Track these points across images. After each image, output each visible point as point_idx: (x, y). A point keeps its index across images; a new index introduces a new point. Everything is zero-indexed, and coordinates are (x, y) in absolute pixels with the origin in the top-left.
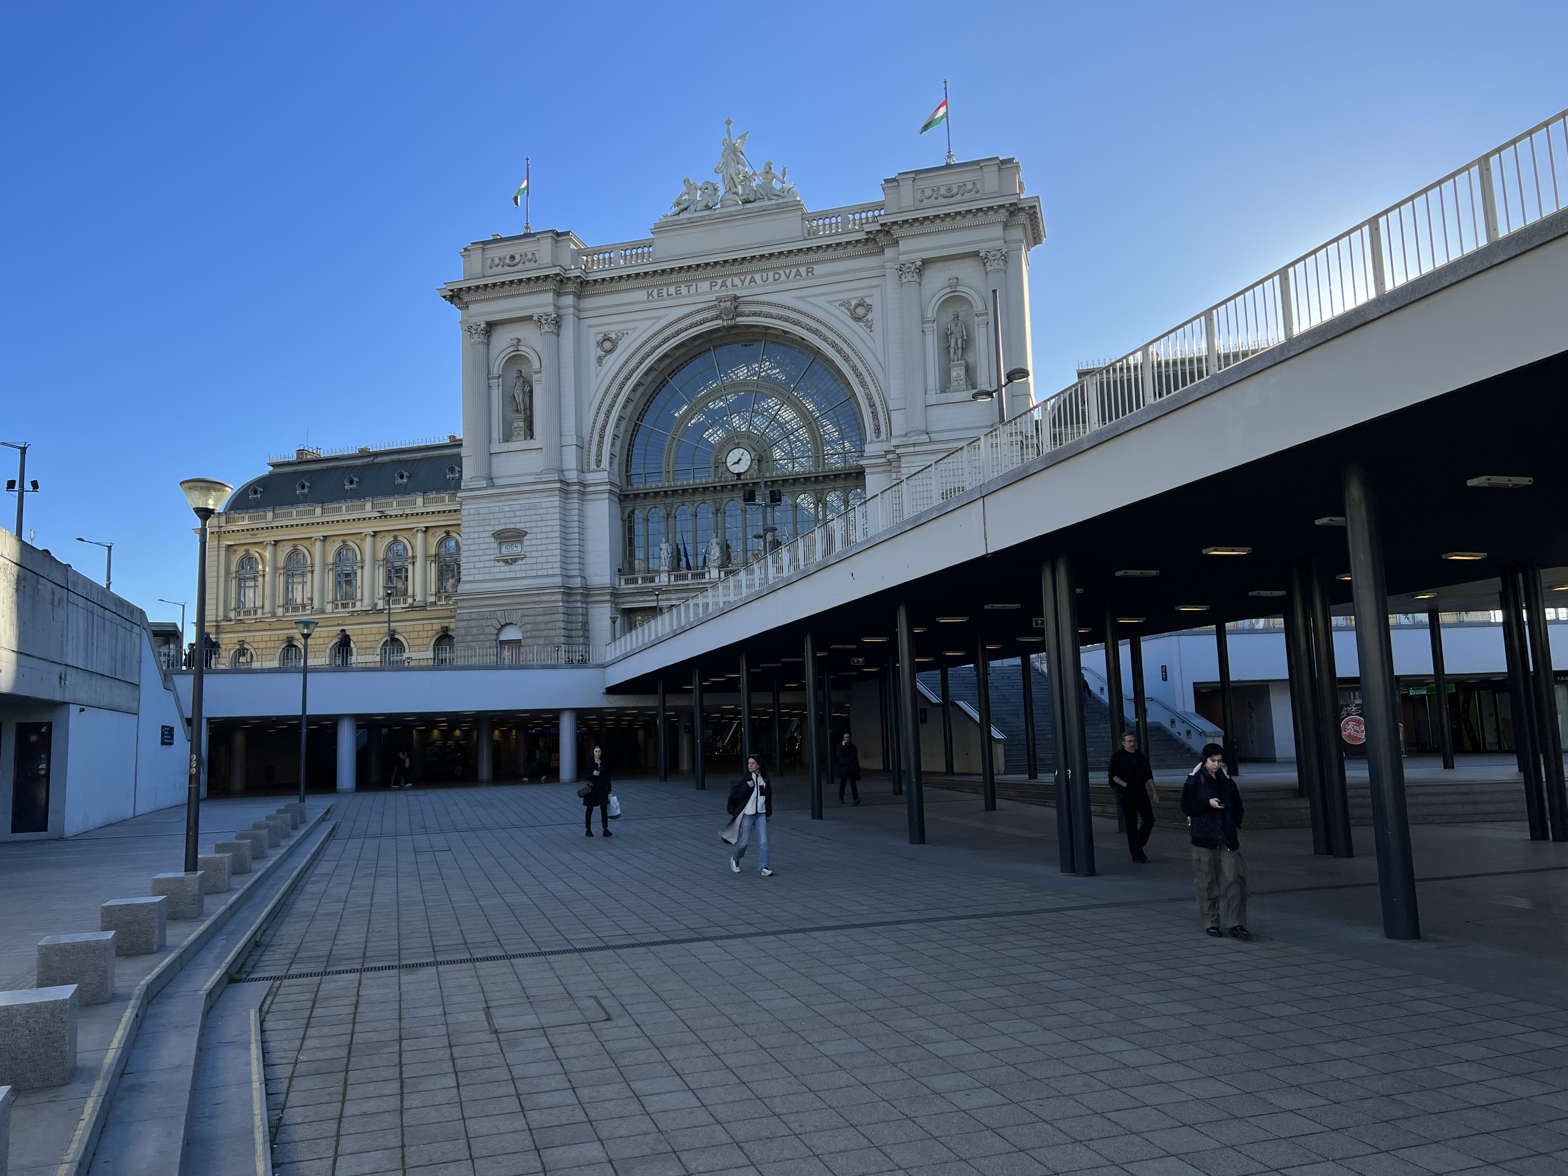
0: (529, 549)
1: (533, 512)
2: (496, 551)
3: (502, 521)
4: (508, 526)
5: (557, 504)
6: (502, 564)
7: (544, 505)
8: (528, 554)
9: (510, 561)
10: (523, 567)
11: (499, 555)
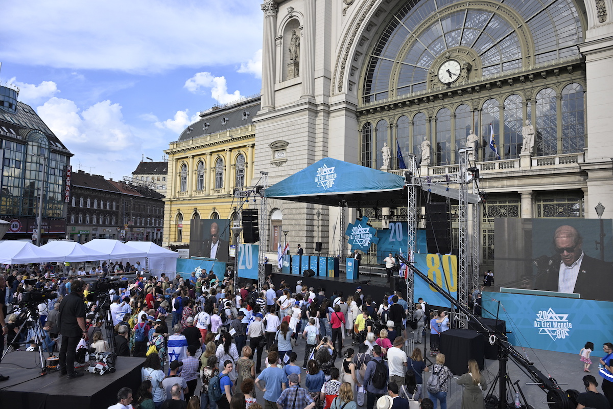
0: (289, 155)
1: (293, 128)
2: (272, 157)
3: (275, 136)
4: (279, 139)
5: (307, 120)
6: (274, 166)
7: (299, 122)
8: (289, 159)
9: (279, 164)
10: (286, 168)
11: (273, 160)
